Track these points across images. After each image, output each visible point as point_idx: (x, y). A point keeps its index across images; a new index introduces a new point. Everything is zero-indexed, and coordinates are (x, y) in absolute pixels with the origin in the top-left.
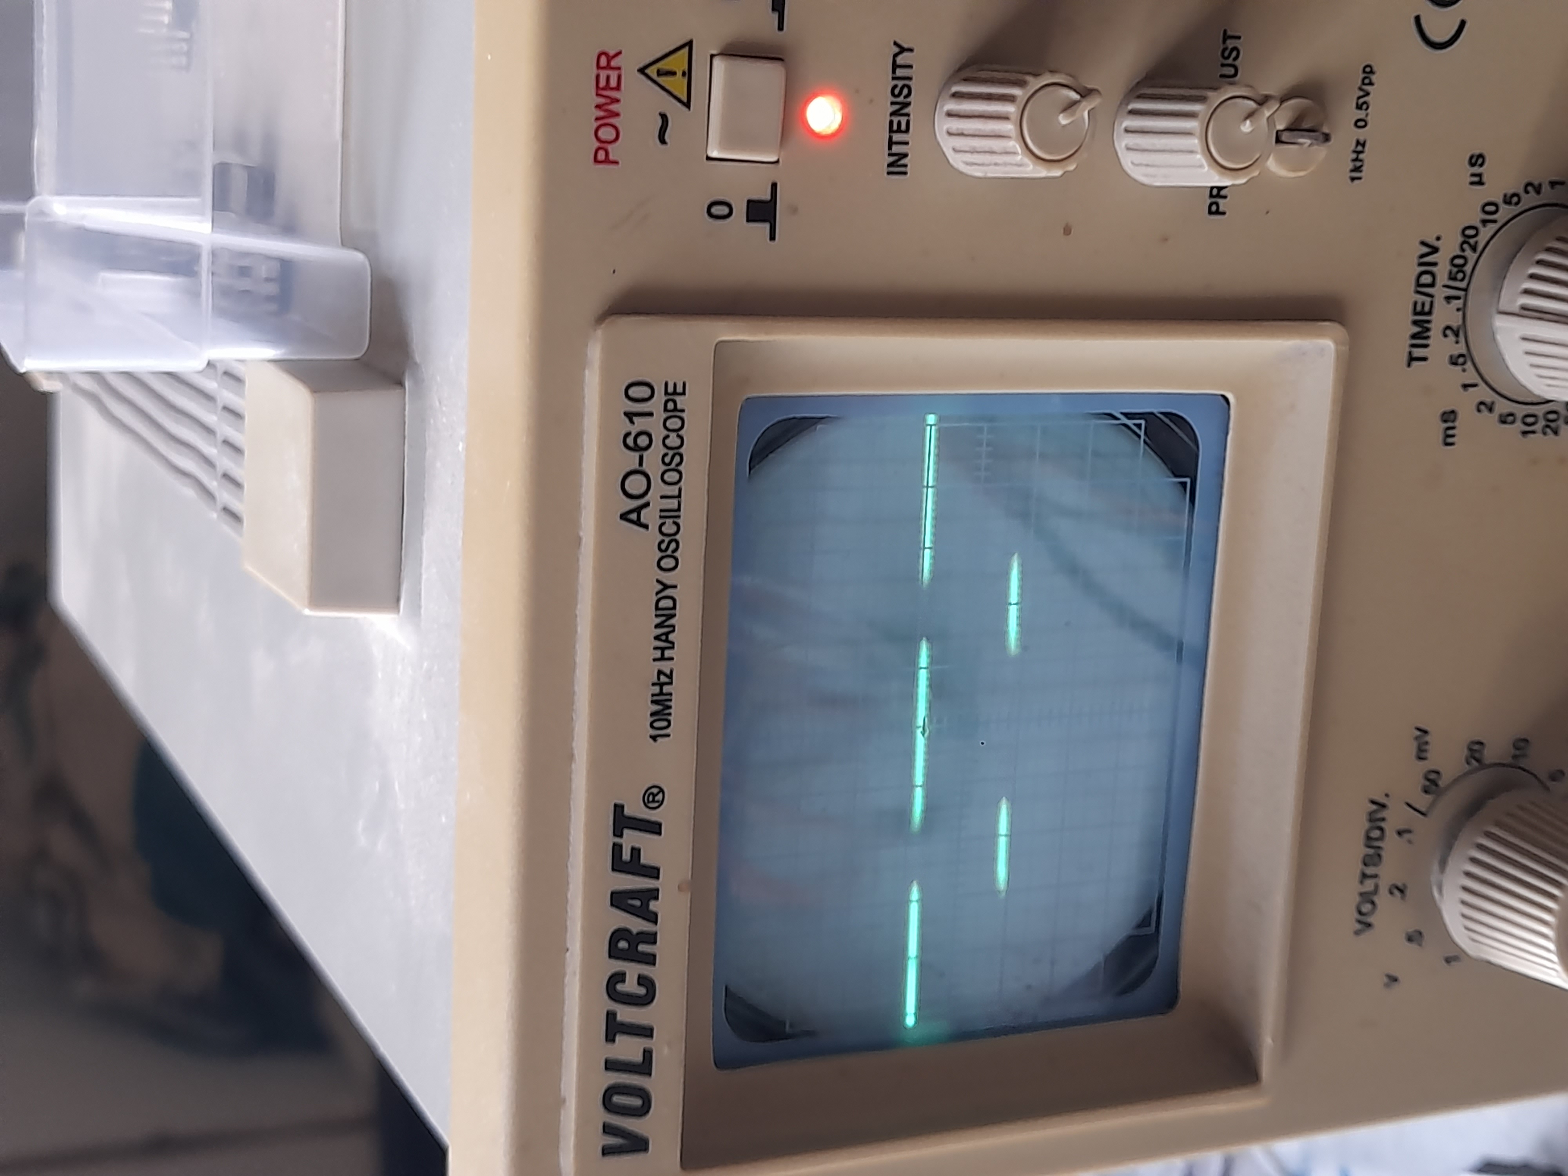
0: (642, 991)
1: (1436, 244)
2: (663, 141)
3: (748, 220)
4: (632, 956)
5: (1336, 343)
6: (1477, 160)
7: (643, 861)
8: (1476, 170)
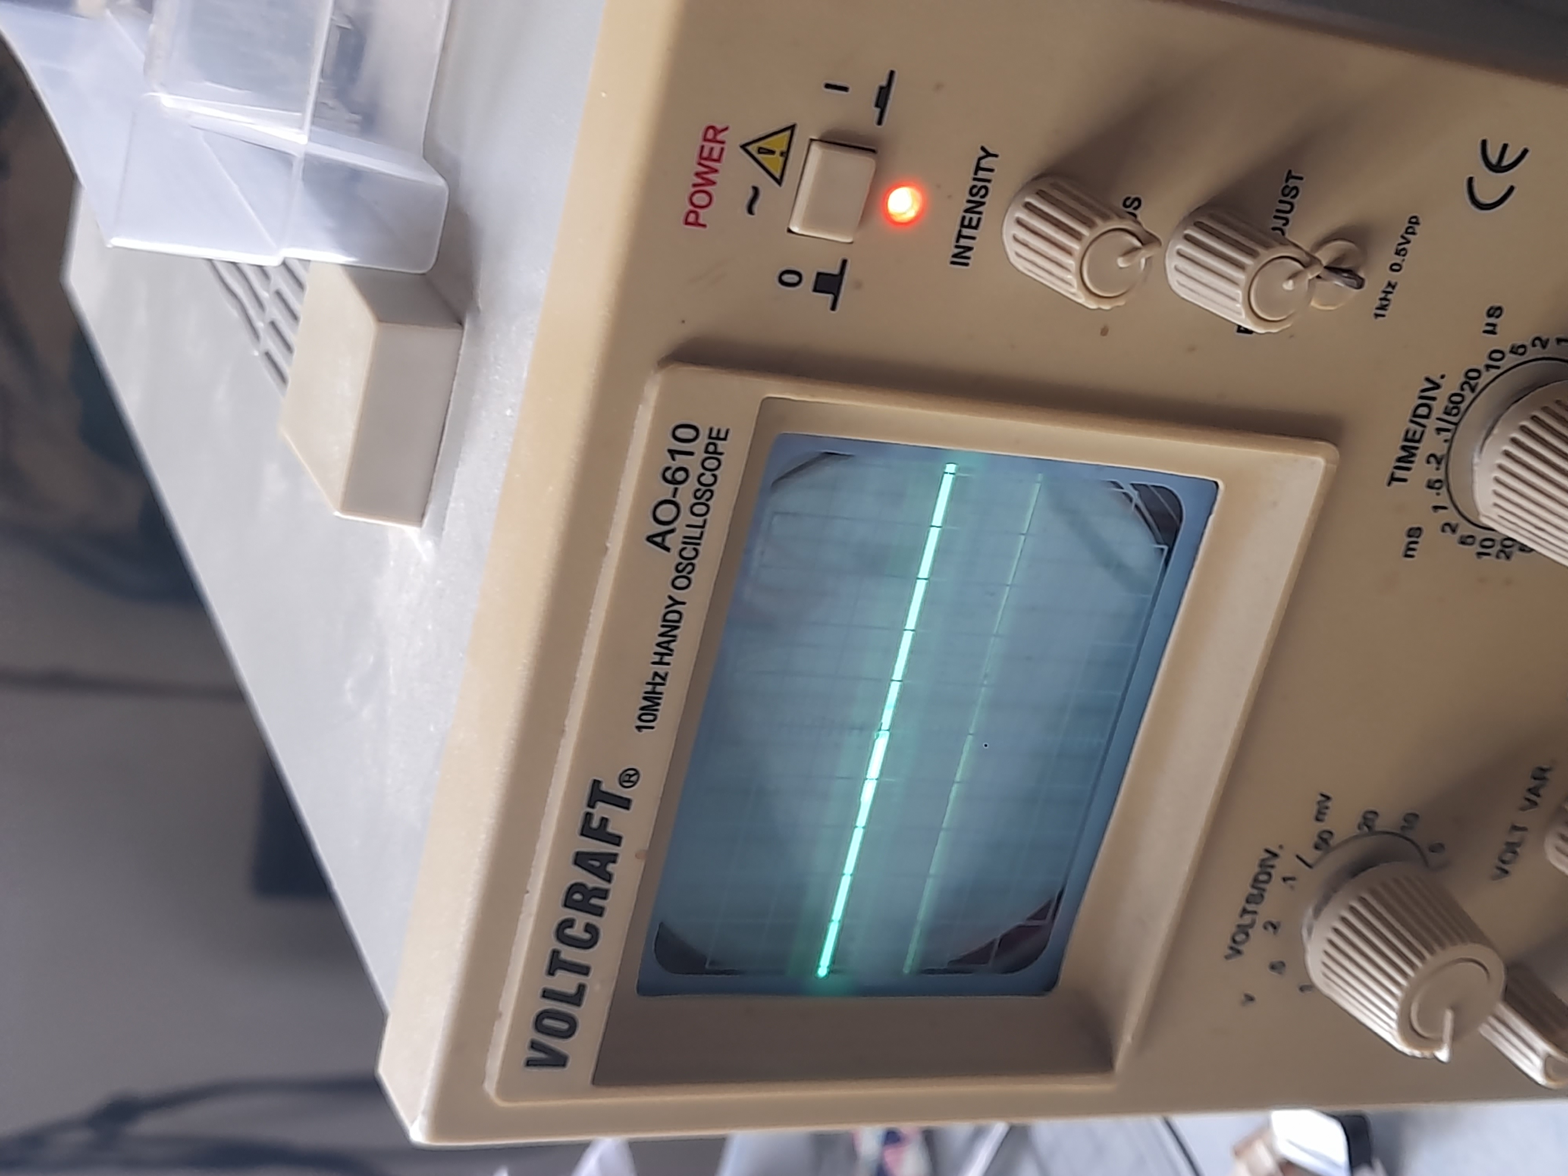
0: (587, 936)
1: (1439, 381)
2: (750, 211)
3: (815, 290)
4: (584, 907)
5: (1327, 461)
6: (1495, 312)
7: (610, 829)
8: (1492, 320)
